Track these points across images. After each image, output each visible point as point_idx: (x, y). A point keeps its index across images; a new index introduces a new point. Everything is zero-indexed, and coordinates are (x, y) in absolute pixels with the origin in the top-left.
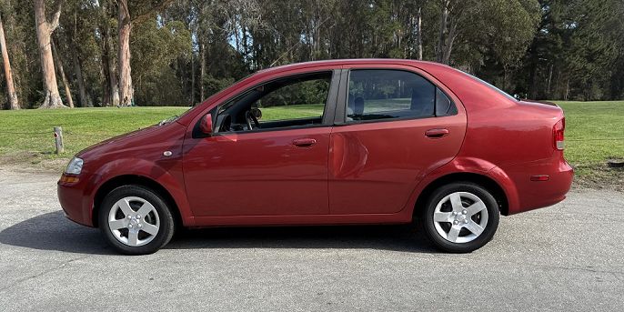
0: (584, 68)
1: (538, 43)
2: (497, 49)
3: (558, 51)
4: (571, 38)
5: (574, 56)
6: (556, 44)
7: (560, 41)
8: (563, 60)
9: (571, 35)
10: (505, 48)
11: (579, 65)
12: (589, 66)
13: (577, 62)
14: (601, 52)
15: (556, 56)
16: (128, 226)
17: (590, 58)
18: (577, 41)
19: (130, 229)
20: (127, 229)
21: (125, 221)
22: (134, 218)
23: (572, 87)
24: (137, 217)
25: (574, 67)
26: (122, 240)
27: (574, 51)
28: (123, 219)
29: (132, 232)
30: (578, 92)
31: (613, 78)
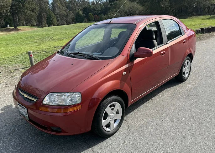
0: (31, 14)
1: (13, 5)
3: (21, 8)
4: (24, 4)
5: (27, 10)
6: (20, 6)
7: (21, 5)
8: (24, 12)
9: (24, 3)
12: (33, 14)
13: (28, 12)
14: (35, 9)
15: (21, 10)
16: (110, 120)
17: (32, 11)
18: (27, 5)
19: (111, 121)
20: (110, 122)
21: (109, 118)
22: (112, 114)
23: (26, 21)
24: (113, 113)
25: (28, 14)
26: (108, 129)
27: (27, 8)
28: (108, 118)
29: (112, 122)
30: (28, 23)
31: (38, 17)
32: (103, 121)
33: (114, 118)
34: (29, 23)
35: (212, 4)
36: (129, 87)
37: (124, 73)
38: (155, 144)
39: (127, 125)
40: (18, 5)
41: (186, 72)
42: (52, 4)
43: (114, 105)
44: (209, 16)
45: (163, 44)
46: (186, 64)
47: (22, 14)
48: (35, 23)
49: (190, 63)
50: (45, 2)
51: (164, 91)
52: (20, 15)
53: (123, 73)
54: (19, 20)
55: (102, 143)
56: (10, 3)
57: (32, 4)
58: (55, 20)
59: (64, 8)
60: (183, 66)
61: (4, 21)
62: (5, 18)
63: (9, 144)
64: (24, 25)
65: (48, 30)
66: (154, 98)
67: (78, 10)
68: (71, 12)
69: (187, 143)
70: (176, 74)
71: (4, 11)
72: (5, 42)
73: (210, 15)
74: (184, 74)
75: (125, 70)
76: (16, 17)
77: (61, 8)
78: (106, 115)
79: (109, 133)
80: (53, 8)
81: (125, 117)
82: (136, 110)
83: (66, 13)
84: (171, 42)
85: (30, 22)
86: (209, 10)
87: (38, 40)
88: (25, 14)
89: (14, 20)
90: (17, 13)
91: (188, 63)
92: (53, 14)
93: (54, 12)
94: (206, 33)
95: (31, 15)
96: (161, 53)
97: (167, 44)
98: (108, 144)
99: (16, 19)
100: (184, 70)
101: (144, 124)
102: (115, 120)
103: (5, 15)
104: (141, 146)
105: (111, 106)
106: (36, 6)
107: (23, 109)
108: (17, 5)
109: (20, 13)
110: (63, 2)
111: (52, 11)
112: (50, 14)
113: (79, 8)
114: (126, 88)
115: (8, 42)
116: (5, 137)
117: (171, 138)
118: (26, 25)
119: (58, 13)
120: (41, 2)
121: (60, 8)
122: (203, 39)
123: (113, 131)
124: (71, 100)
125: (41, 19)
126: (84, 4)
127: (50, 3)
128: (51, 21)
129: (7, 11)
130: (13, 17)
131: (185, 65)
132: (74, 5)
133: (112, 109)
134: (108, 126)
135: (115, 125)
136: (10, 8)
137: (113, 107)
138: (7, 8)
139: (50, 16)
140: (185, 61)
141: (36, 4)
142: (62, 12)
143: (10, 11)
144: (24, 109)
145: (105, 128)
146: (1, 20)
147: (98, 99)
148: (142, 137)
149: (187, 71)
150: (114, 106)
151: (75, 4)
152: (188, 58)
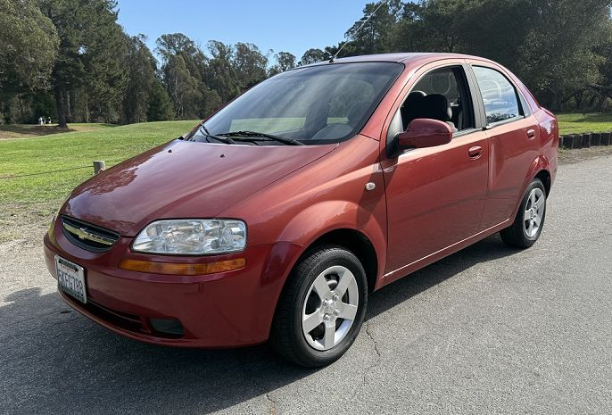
0: (108, 92)
1: (58, 66)
2: (20, 70)
3: (81, 75)
4: (91, 62)
5: (97, 80)
6: (78, 68)
7: (81, 65)
8: (87, 84)
9: (91, 60)
10: (28, 70)
11: (104, 89)
12: (112, 90)
13: (101, 86)
14: (119, 78)
15: (81, 79)
16: (325, 318)
17: (111, 82)
18: (97, 66)
19: (326, 322)
20: (323, 324)
21: (321, 310)
22: (331, 301)
23: (91, 110)
24: (334, 299)
25: (99, 91)
26: (317, 344)
27: (96, 75)
28: (318, 310)
29: (330, 325)
30: (97, 114)
31: (125, 102)
32: (305, 317)
33: (336, 314)
34: (101, 115)
35: (588, 85)
36: (380, 230)
37: (370, 186)
38: (456, 389)
39: (371, 342)
40: (74, 66)
41: (532, 223)
42: (166, 69)
43: (336, 276)
44: (581, 116)
45: (475, 128)
46: (533, 199)
47: (83, 91)
48: (116, 118)
49: (542, 197)
50: (146, 64)
51: (472, 268)
52: (77, 93)
53: (368, 185)
54: (72, 107)
55: (299, 381)
56: (51, 59)
57: (111, 66)
58: (170, 111)
59: (196, 81)
60: (524, 204)
61: (31, 106)
62: (36, 99)
63: (22, 379)
64: (84, 121)
65: (151, 129)
66: (444, 283)
67: (235, 87)
68: (215, 91)
69: (549, 389)
70: (507, 221)
71: (35, 79)
72: (30, 151)
73: (584, 113)
74: (527, 227)
75: (373, 177)
76: (65, 97)
77: (189, 79)
78: (314, 302)
79: (319, 354)
80: (165, 80)
81: (365, 324)
82: (396, 307)
83: (200, 95)
84: (495, 126)
85: (104, 113)
86: (579, 102)
87: (121, 148)
88: (90, 89)
89: (59, 104)
90: (69, 88)
91: (537, 198)
92: (167, 95)
93: (170, 89)
94: (575, 147)
95: (107, 95)
96: (471, 150)
97: (484, 129)
98: (317, 386)
99: (66, 104)
100: (527, 215)
101: (420, 339)
102: (340, 322)
103: (36, 89)
104: (413, 392)
105: (328, 277)
106: (122, 72)
107: (71, 273)
108: (70, 65)
109: (77, 87)
110: (194, 66)
111: (163, 86)
112: (158, 94)
113: (238, 84)
114: (373, 229)
115: (41, 152)
116: (11, 363)
117: (501, 377)
118: (92, 121)
119: (180, 94)
120: (137, 62)
121: (185, 80)
122: (568, 160)
123: (332, 351)
124: (216, 245)
125: (134, 108)
126: (250, 74)
127: (159, 67)
128: (161, 113)
129: (41, 79)
130: (57, 98)
131: (530, 201)
132: (223, 72)
133: (333, 287)
134: (319, 333)
135: (339, 336)
136: (51, 71)
137: (335, 281)
138: (41, 71)
139: (159, 100)
140: (529, 192)
141: (121, 67)
142: (190, 92)
143: (50, 80)
144: (77, 270)
145: (309, 338)
146: (25, 103)
147: (294, 246)
148: (415, 372)
149: (535, 220)
150: (338, 279)
151: (227, 73)
152: (539, 182)
